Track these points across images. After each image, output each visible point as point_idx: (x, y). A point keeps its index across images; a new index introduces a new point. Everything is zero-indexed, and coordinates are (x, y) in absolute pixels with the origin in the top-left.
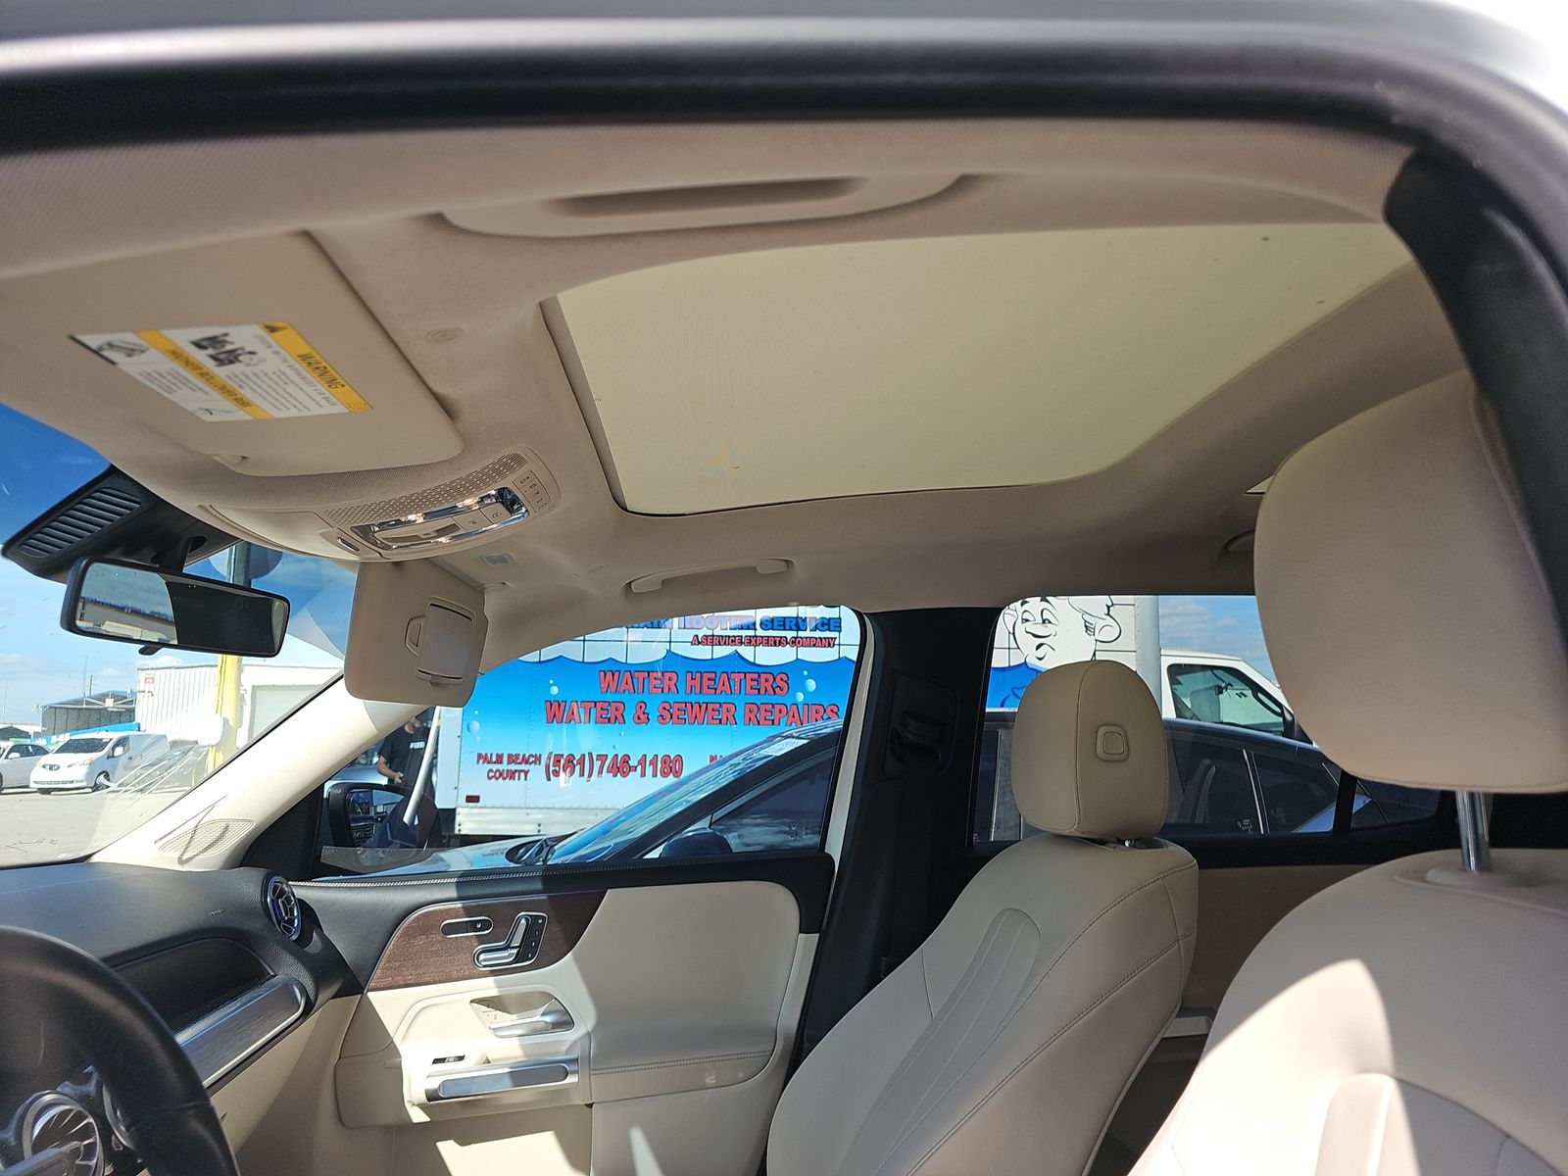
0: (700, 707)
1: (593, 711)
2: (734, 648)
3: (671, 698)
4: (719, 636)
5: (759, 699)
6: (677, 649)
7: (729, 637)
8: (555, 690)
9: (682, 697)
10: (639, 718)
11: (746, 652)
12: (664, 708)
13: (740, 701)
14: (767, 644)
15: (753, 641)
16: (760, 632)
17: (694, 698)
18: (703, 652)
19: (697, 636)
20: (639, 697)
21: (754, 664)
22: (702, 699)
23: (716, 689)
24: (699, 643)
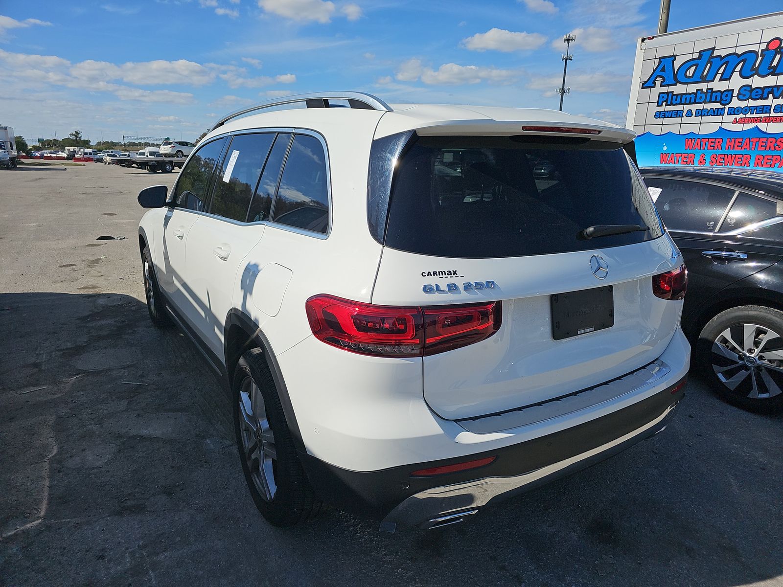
0: (732, 157)
1: (680, 158)
2: (756, 124)
3: (718, 152)
4: (748, 118)
5: (764, 153)
6: (724, 126)
7: (754, 118)
8: (665, 148)
9: (723, 151)
10: (701, 162)
11: (762, 126)
12: (713, 157)
13: (754, 154)
14: (776, 121)
15: (767, 120)
16: (773, 114)
17: (729, 152)
18: (738, 127)
19: (736, 118)
20: (702, 152)
21: (765, 133)
22: (733, 152)
23: (742, 147)
24: (737, 122)
